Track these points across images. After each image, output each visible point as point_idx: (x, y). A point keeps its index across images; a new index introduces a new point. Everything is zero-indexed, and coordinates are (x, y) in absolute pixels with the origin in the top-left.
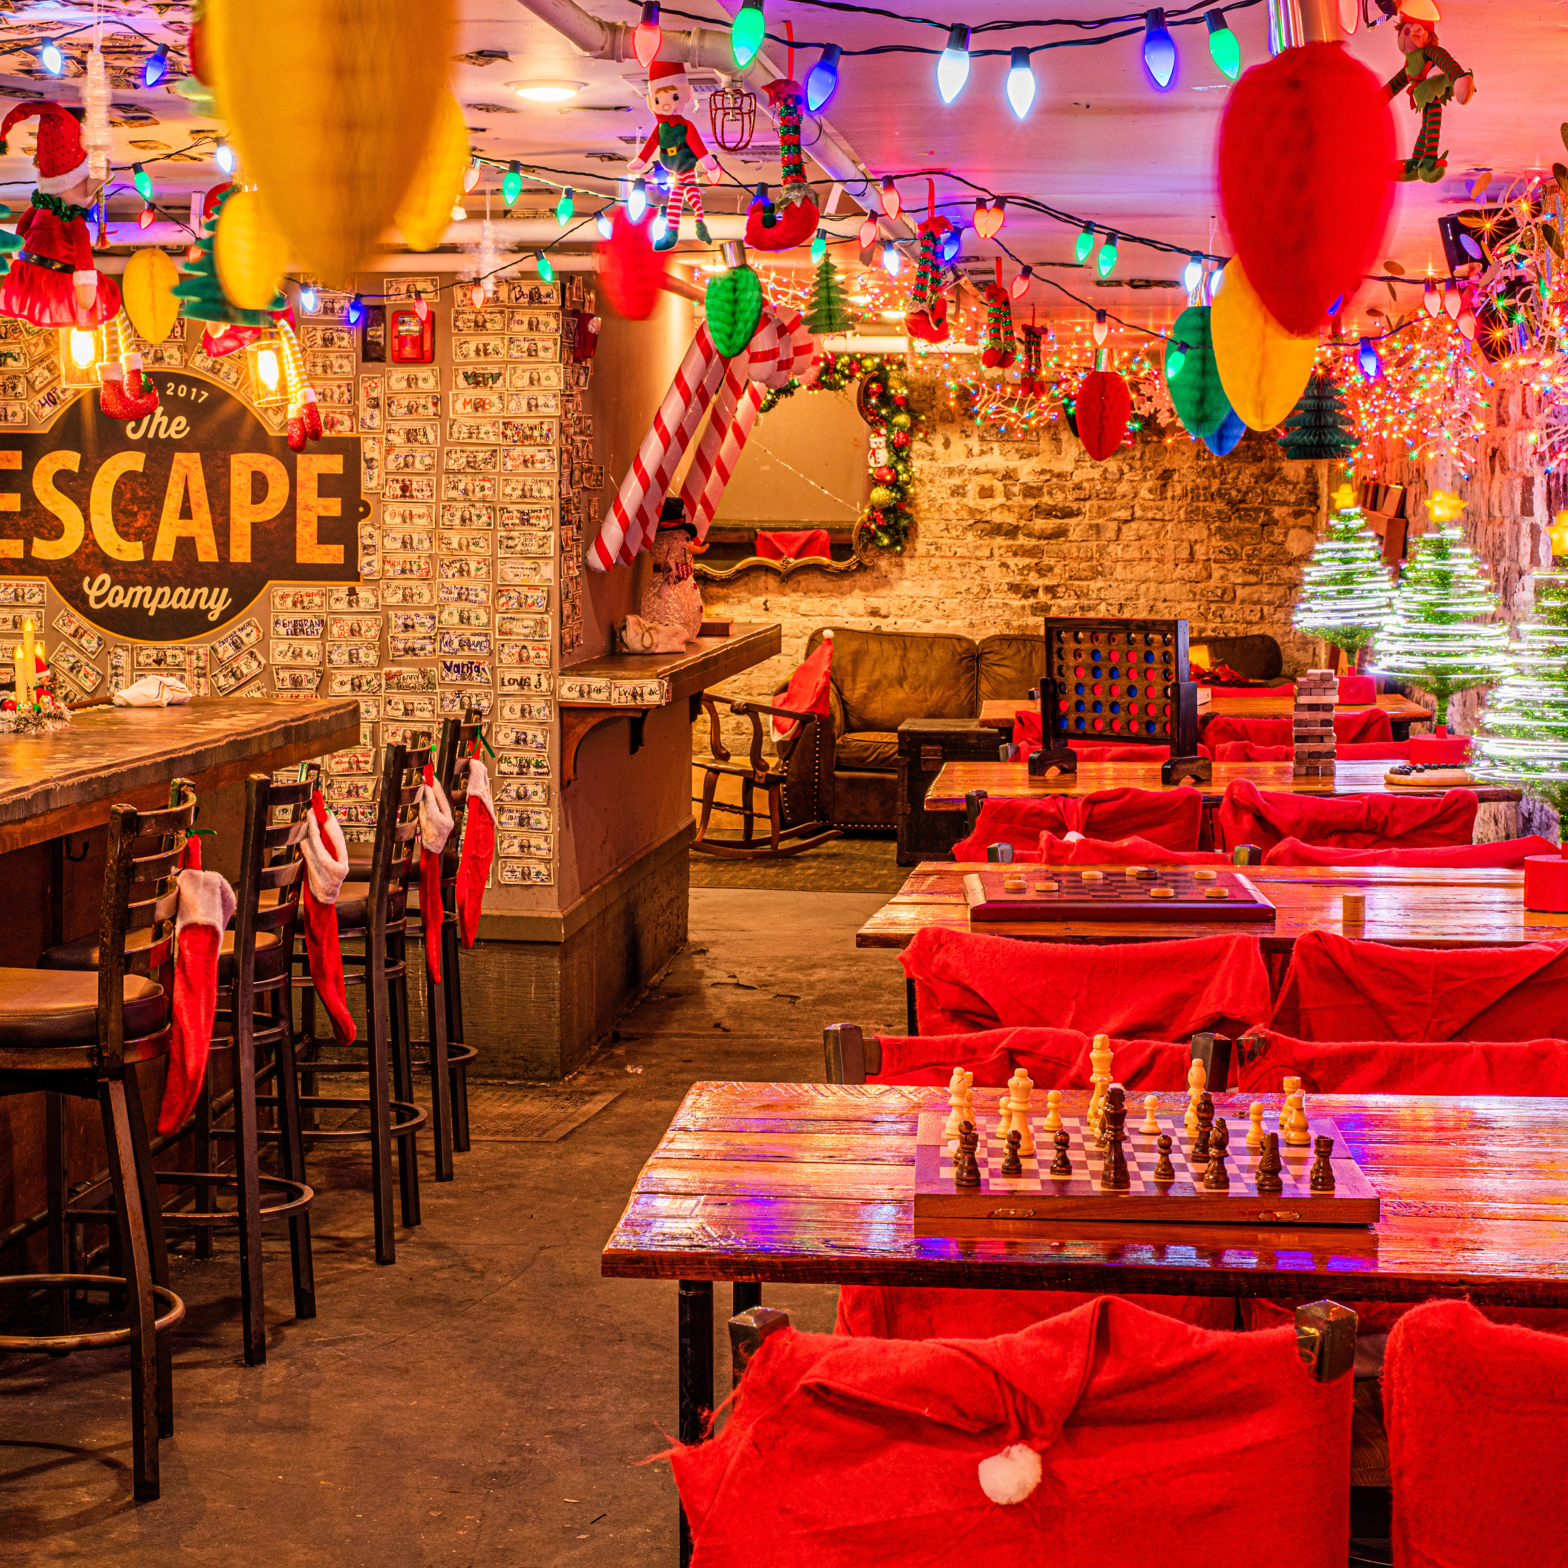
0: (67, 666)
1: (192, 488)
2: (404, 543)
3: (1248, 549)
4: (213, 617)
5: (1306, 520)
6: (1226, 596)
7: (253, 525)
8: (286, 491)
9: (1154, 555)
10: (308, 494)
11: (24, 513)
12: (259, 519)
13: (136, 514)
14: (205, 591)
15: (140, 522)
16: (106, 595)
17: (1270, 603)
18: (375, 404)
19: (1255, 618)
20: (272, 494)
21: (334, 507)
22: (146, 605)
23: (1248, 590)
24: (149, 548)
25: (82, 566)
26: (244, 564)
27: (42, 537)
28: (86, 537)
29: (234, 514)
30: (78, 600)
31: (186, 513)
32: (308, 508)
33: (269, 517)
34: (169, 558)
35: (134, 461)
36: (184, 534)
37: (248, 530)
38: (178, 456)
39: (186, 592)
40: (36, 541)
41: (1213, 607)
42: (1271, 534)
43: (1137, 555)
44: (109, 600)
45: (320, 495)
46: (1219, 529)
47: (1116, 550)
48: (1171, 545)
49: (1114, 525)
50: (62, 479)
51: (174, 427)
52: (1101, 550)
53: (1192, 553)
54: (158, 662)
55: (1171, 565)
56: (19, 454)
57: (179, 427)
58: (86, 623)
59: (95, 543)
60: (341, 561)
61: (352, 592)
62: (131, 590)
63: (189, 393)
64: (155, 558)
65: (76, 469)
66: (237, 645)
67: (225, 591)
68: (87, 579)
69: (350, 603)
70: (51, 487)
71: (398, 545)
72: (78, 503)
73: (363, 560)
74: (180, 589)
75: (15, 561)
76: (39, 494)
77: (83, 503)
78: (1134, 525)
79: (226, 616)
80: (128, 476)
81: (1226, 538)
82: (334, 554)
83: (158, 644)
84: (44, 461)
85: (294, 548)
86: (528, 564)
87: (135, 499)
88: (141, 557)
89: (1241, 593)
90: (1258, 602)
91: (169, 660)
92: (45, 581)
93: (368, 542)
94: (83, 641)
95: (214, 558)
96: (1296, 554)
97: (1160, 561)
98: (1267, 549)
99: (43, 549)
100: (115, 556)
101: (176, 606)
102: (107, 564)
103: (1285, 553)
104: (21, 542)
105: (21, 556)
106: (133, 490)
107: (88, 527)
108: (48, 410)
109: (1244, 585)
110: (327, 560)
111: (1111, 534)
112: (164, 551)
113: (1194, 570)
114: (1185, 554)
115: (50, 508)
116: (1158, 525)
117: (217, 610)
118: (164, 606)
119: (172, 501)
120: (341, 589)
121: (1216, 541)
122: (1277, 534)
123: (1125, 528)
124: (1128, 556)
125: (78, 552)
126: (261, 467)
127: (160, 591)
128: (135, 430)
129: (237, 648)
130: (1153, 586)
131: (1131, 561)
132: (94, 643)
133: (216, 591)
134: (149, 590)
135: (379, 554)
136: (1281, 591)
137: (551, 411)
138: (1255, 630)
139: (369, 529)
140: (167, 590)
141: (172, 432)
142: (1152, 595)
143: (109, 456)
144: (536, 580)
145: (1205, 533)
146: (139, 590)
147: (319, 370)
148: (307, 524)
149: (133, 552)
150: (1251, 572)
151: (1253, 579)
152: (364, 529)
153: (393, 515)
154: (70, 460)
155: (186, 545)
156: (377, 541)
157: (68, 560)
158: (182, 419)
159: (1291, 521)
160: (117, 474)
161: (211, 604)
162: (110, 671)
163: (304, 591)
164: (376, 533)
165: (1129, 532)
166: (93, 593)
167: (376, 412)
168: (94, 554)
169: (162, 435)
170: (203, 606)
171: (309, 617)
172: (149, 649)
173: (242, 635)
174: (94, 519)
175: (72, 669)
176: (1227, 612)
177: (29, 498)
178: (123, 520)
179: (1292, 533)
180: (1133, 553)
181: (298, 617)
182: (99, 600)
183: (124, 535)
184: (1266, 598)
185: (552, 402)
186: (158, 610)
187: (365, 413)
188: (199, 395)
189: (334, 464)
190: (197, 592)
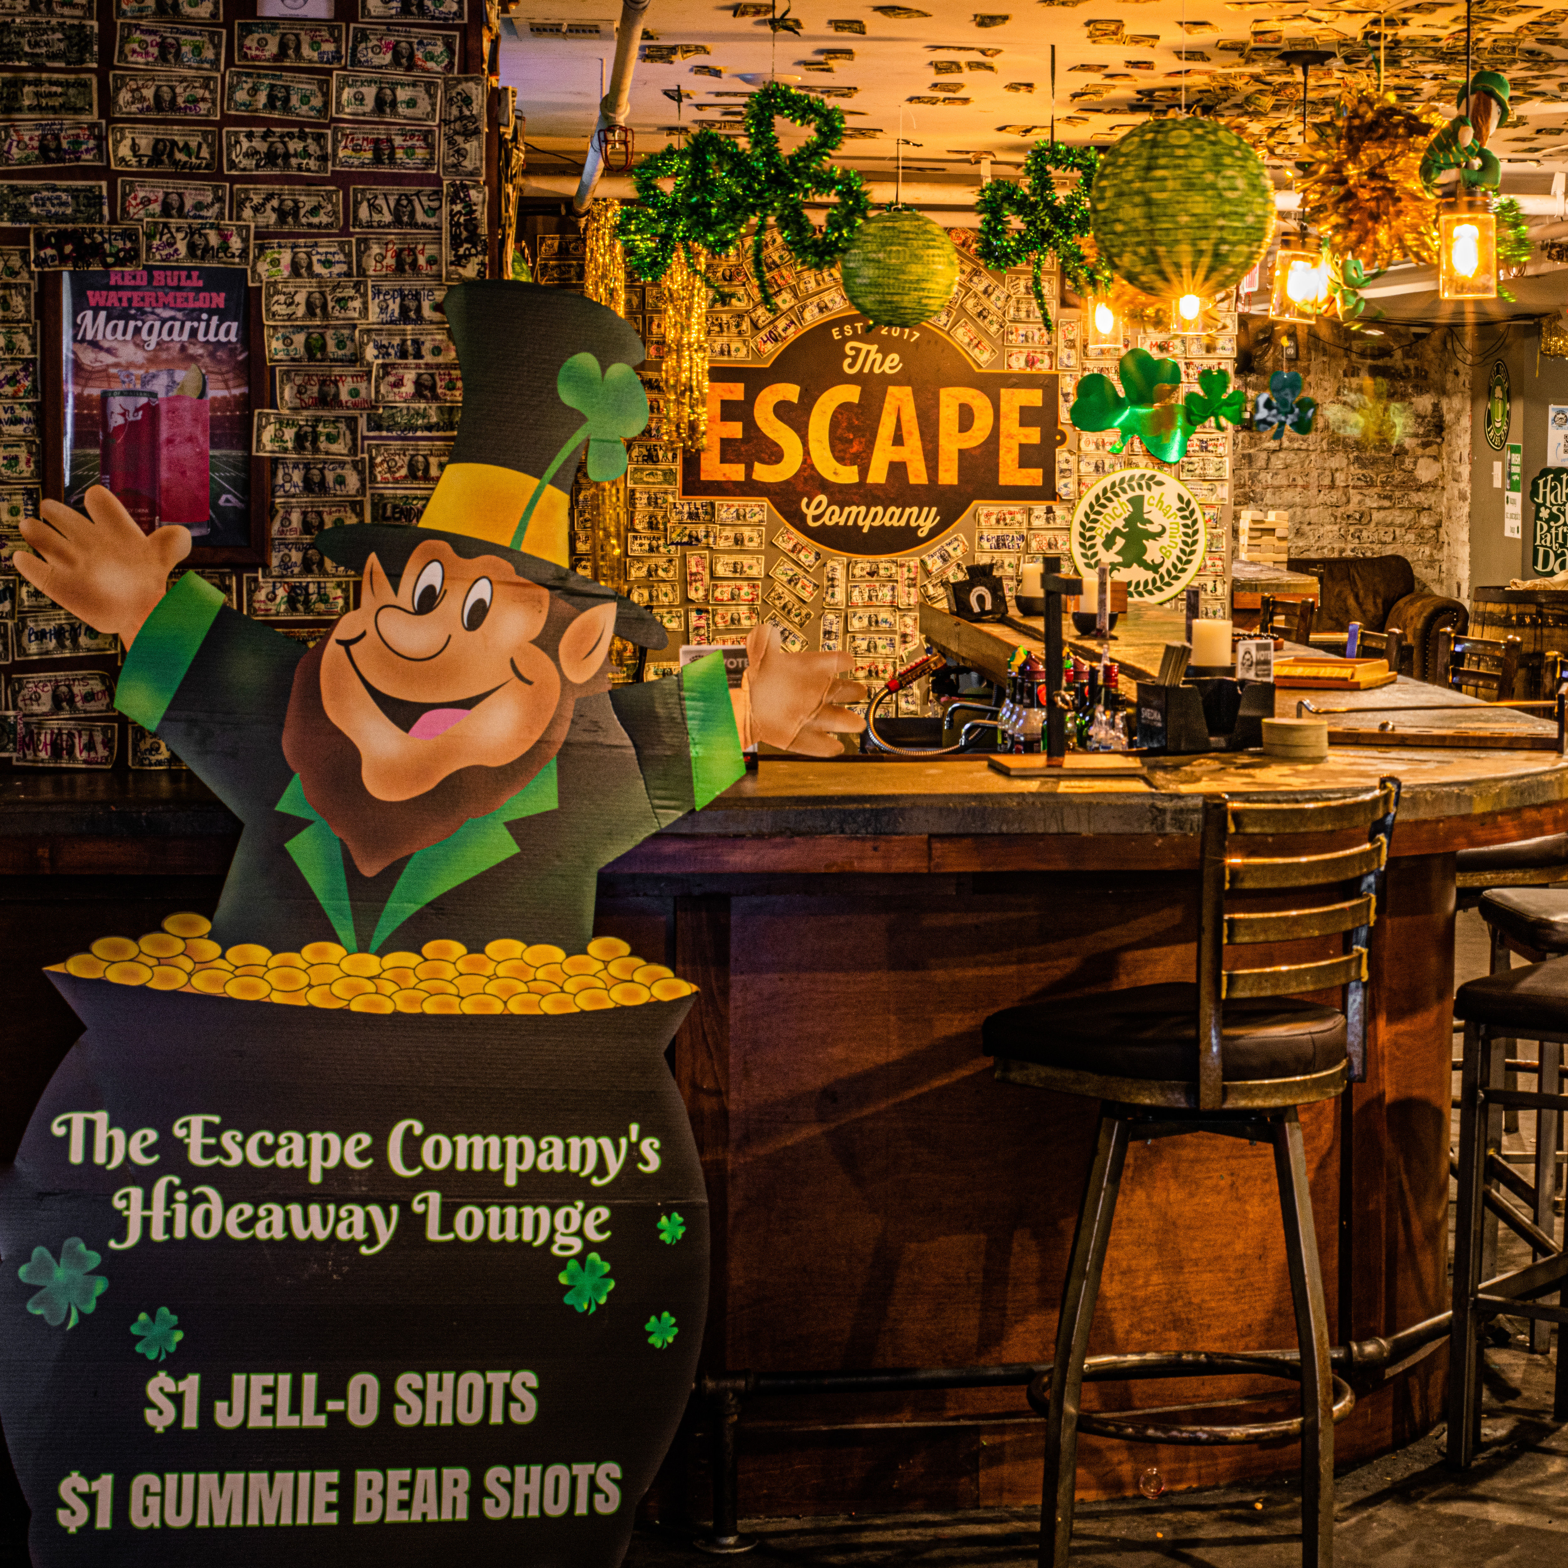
0: (785, 579)
1: (904, 418)
2: (1097, 468)
3: (1382, 477)
4: (922, 534)
5: (1432, 450)
6: (1363, 518)
7: (961, 451)
8: (990, 421)
9: (1300, 482)
10: (1010, 424)
11: (746, 439)
12: (965, 446)
13: (851, 441)
14: (915, 510)
15: (855, 448)
16: (822, 515)
17: (1401, 525)
18: (1071, 344)
19: (1389, 539)
20: (977, 424)
21: (1033, 435)
22: (860, 523)
23: (1382, 514)
24: (864, 472)
25: (800, 487)
26: (951, 486)
27: (763, 462)
28: (804, 462)
29: (942, 441)
30: (797, 520)
31: (898, 440)
32: (1010, 436)
33: (974, 444)
34: (882, 480)
35: (850, 394)
36: (897, 459)
37: (956, 456)
38: (891, 389)
39: (898, 511)
40: (757, 465)
41: (1352, 529)
42: (1402, 462)
43: (1285, 482)
44: (826, 519)
45: (1022, 424)
46: (1357, 458)
47: (1266, 477)
48: (1315, 474)
49: (1264, 455)
50: (782, 410)
51: (888, 363)
52: (1253, 477)
53: (1333, 481)
54: (871, 574)
55: (1314, 491)
56: (741, 386)
57: (892, 363)
58: (803, 539)
59: (812, 467)
60: (1040, 483)
61: (1050, 510)
62: (847, 510)
63: (902, 333)
64: (870, 480)
65: (795, 400)
66: (944, 559)
67: (934, 510)
68: (805, 500)
69: (1048, 520)
70: (772, 417)
71: (1092, 468)
72: (797, 430)
73: (1060, 483)
74: (892, 509)
75: (736, 483)
76: (760, 423)
77: (802, 432)
78: (1281, 455)
79: (934, 533)
80: (844, 408)
81: (1363, 466)
82: (1033, 477)
83: (871, 558)
84: (765, 392)
85: (997, 472)
86: (1206, 485)
87: (851, 427)
88: (856, 479)
89: (1376, 516)
90: (1391, 524)
91: (882, 572)
92: (766, 502)
93: (1064, 466)
94: (802, 556)
95: (924, 480)
96: (1424, 481)
97: (1305, 487)
98: (1398, 476)
99: (763, 473)
100: (832, 478)
101: (888, 524)
102: (824, 486)
103: (1415, 480)
104: (742, 467)
105: (742, 478)
106: (849, 420)
107: (807, 453)
108: (769, 346)
109: (1379, 509)
110: (1027, 483)
111: (1261, 463)
112: (878, 475)
113: (1335, 496)
114: (1327, 481)
115: (771, 436)
116: (1303, 455)
117: (926, 527)
118: (877, 523)
119: (886, 429)
120: (1039, 509)
121: (1354, 470)
122: (1408, 463)
123: (1273, 458)
124: (1276, 483)
125: (796, 475)
126: (967, 400)
127: (873, 510)
128: (851, 366)
129: (945, 560)
130: (1299, 510)
131: (1279, 487)
132: (812, 558)
133: (926, 510)
134: (863, 509)
135: (1075, 477)
136: (1411, 514)
137: (1227, 353)
138: (1388, 551)
139: (1066, 455)
140: (880, 509)
141: (886, 368)
142: (1298, 519)
143: (826, 388)
144: (1213, 500)
145: (1345, 462)
146: (854, 509)
147: (1023, 314)
148: (1009, 450)
149: (848, 475)
150: (1386, 497)
151: (1387, 503)
152: (1061, 455)
153: (1088, 443)
154: (791, 392)
155: (897, 469)
156: (1072, 465)
157: (787, 482)
158: (896, 357)
159: (1419, 451)
160: (834, 406)
161: (921, 522)
162: (826, 583)
163: (1005, 509)
164: (1072, 458)
165: (1277, 462)
166: (810, 513)
167: (1073, 352)
168: (812, 477)
169: (877, 371)
170: (913, 524)
171: (1012, 533)
172: (863, 563)
173: (950, 549)
174: (812, 445)
175: (790, 581)
176: (1365, 534)
177: (750, 426)
178: (840, 447)
179: (1421, 461)
180: (1281, 480)
181: (999, 533)
182: (816, 518)
183: (841, 460)
184: (1398, 521)
185: (1229, 346)
186: (871, 528)
187: (1063, 353)
188: (911, 335)
189: (1035, 398)
190: (908, 511)
